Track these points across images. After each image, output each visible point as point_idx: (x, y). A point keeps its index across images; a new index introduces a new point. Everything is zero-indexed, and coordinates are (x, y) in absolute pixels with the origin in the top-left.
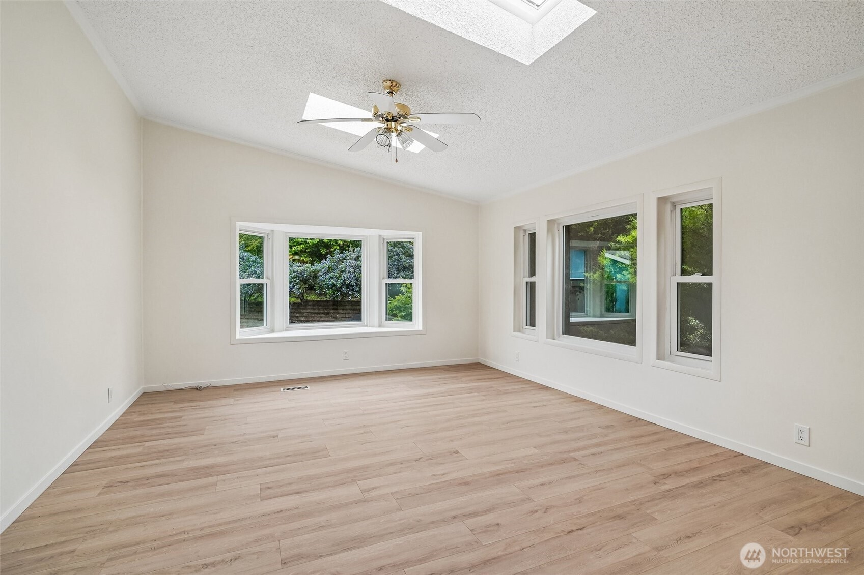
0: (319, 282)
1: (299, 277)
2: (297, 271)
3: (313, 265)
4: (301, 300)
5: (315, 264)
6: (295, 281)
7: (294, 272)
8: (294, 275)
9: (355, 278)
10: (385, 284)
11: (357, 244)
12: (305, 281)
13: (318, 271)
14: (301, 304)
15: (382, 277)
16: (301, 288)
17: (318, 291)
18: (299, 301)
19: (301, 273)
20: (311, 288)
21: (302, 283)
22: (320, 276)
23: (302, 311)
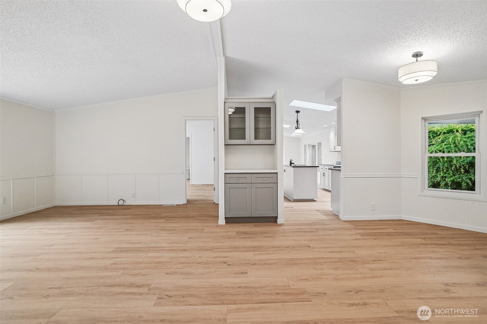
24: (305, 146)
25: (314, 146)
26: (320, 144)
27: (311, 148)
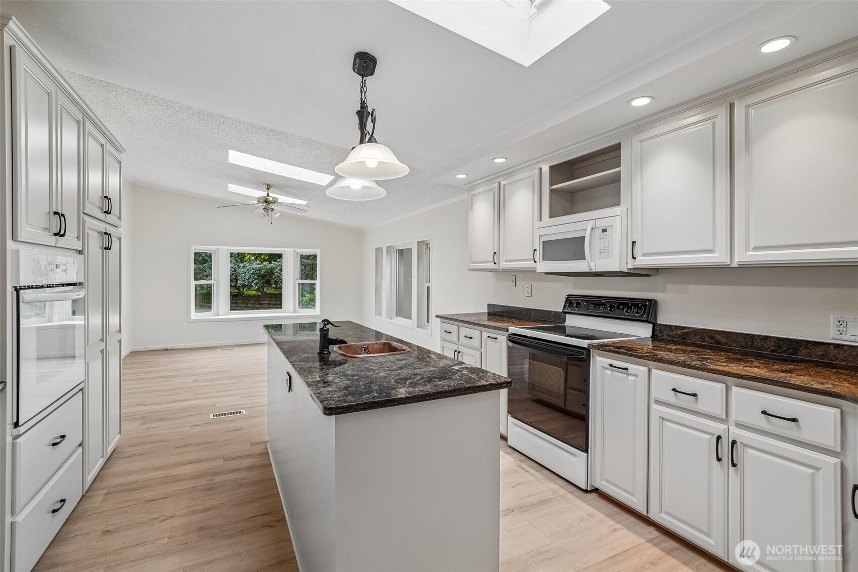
0: (275, 278)
1: (257, 273)
2: (256, 268)
3: (270, 263)
4: (261, 293)
5: (273, 262)
6: (254, 277)
7: (253, 269)
8: (253, 272)
9: (305, 275)
10: (297, 284)
11: (280, 256)
12: (263, 277)
13: (275, 268)
14: (261, 296)
15: (296, 278)
16: (258, 282)
17: (274, 286)
18: (260, 293)
19: (259, 270)
20: (268, 283)
21: (260, 278)
22: (276, 272)
23: (261, 302)
24: (378, 250)
25: (403, 254)
26: (424, 246)
27: (395, 257)
